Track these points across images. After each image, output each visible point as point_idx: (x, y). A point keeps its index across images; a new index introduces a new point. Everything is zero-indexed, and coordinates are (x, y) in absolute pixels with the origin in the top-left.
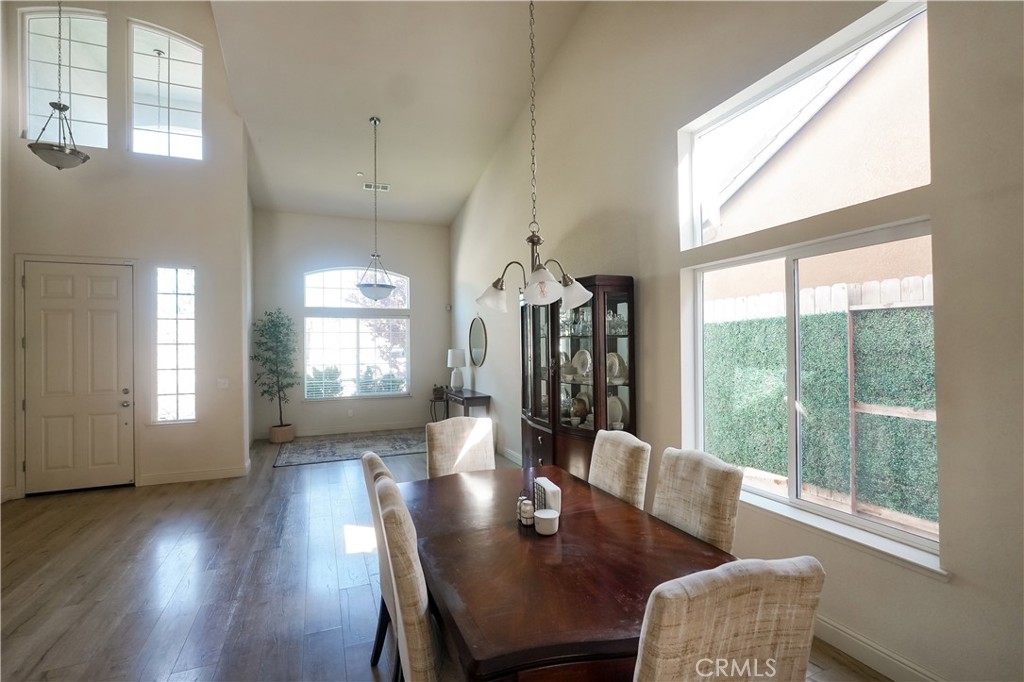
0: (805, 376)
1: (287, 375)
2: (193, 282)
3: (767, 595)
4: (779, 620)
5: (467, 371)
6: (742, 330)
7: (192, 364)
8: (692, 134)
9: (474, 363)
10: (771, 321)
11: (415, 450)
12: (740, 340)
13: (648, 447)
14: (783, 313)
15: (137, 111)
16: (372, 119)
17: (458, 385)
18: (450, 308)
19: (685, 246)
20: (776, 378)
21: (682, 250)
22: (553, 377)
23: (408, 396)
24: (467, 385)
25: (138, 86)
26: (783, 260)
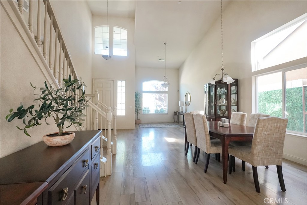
0: (287, 105)
1: (139, 108)
2: (125, 84)
3: (277, 121)
4: (279, 126)
5: (184, 107)
6: (268, 93)
7: (124, 103)
8: (255, 43)
9: (186, 105)
10: (278, 91)
11: (172, 126)
12: (268, 96)
13: (246, 114)
14: (281, 88)
15: (114, 46)
16: (165, 43)
17: (182, 111)
18: (178, 91)
19: (253, 70)
20: (279, 106)
21: (252, 71)
22: (216, 104)
23: (167, 114)
24: (184, 111)
25: (114, 40)
26: (281, 72)
